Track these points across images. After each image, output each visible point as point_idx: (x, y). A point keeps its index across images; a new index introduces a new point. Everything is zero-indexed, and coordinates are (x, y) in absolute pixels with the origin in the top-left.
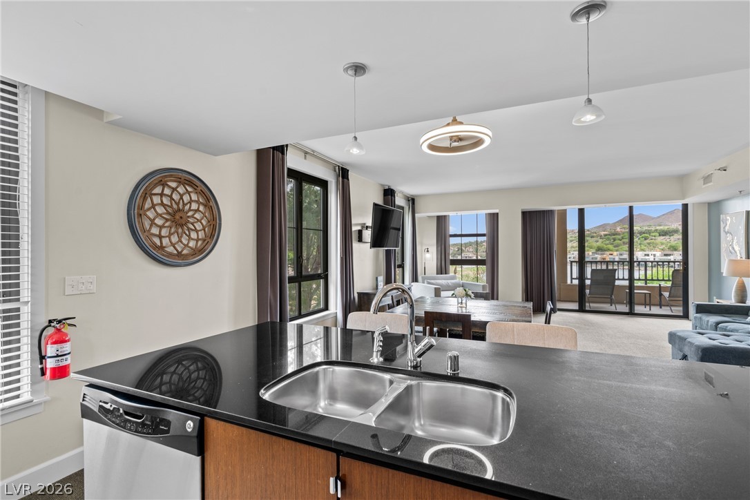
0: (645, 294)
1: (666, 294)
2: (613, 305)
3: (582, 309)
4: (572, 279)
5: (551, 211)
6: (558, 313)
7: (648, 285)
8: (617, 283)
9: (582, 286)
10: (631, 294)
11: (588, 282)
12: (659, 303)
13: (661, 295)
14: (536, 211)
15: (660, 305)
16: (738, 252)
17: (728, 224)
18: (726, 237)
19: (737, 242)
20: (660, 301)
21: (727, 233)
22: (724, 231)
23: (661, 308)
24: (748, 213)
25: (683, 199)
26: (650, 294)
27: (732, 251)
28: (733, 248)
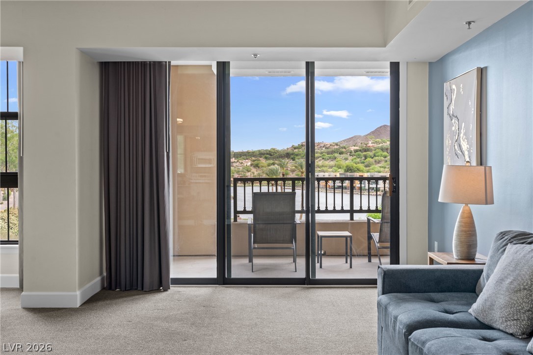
0: (346, 237)
1: (376, 236)
5: (160, 63)
6: (173, 289)
7: (354, 220)
8: (297, 218)
12: (366, 252)
13: (369, 237)
14: (129, 63)
15: (370, 256)
16: (466, 153)
17: (454, 97)
18: (451, 125)
19: (465, 134)
20: (369, 249)
21: (451, 117)
22: (448, 114)
23: (370, 261)
24: (482, 73)
25: (385, 46)
26: (351, 237)
27: (459, 152)
28: (460, 146)
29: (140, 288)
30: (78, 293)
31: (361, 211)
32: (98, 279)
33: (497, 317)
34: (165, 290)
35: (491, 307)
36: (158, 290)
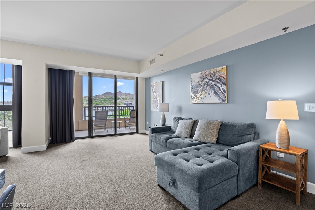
0: (120, 122)
1: (128, 122)
2: (106, 130)
3: (91, 136)
4: (85, 117)
5: (71, 71)
6: (76, 141)
7: (120, 118)
8: (108, 118)
9: (90, 121)
10: (115, 123)
11: (94, 118)
13: (125, 122)
15: (125, 127)
16: (159, 100)
17: (154, 87)
18: (153, 94)
19: (158, 96)
20: (125, 125)
21: (153, 92)
22: (152, 91)
23: (125, 128)
24: (163, 82)
25: (139, 73)
26: (122, 122)
27: (156, 100)
28: (156, 99)
29: (64, 142)
30: (46, 145)
31: (121, 115)
32: (48, 140)
33: (183, 135)
34: (73, 141)
35: (181, 133)
36: (70, 142)
